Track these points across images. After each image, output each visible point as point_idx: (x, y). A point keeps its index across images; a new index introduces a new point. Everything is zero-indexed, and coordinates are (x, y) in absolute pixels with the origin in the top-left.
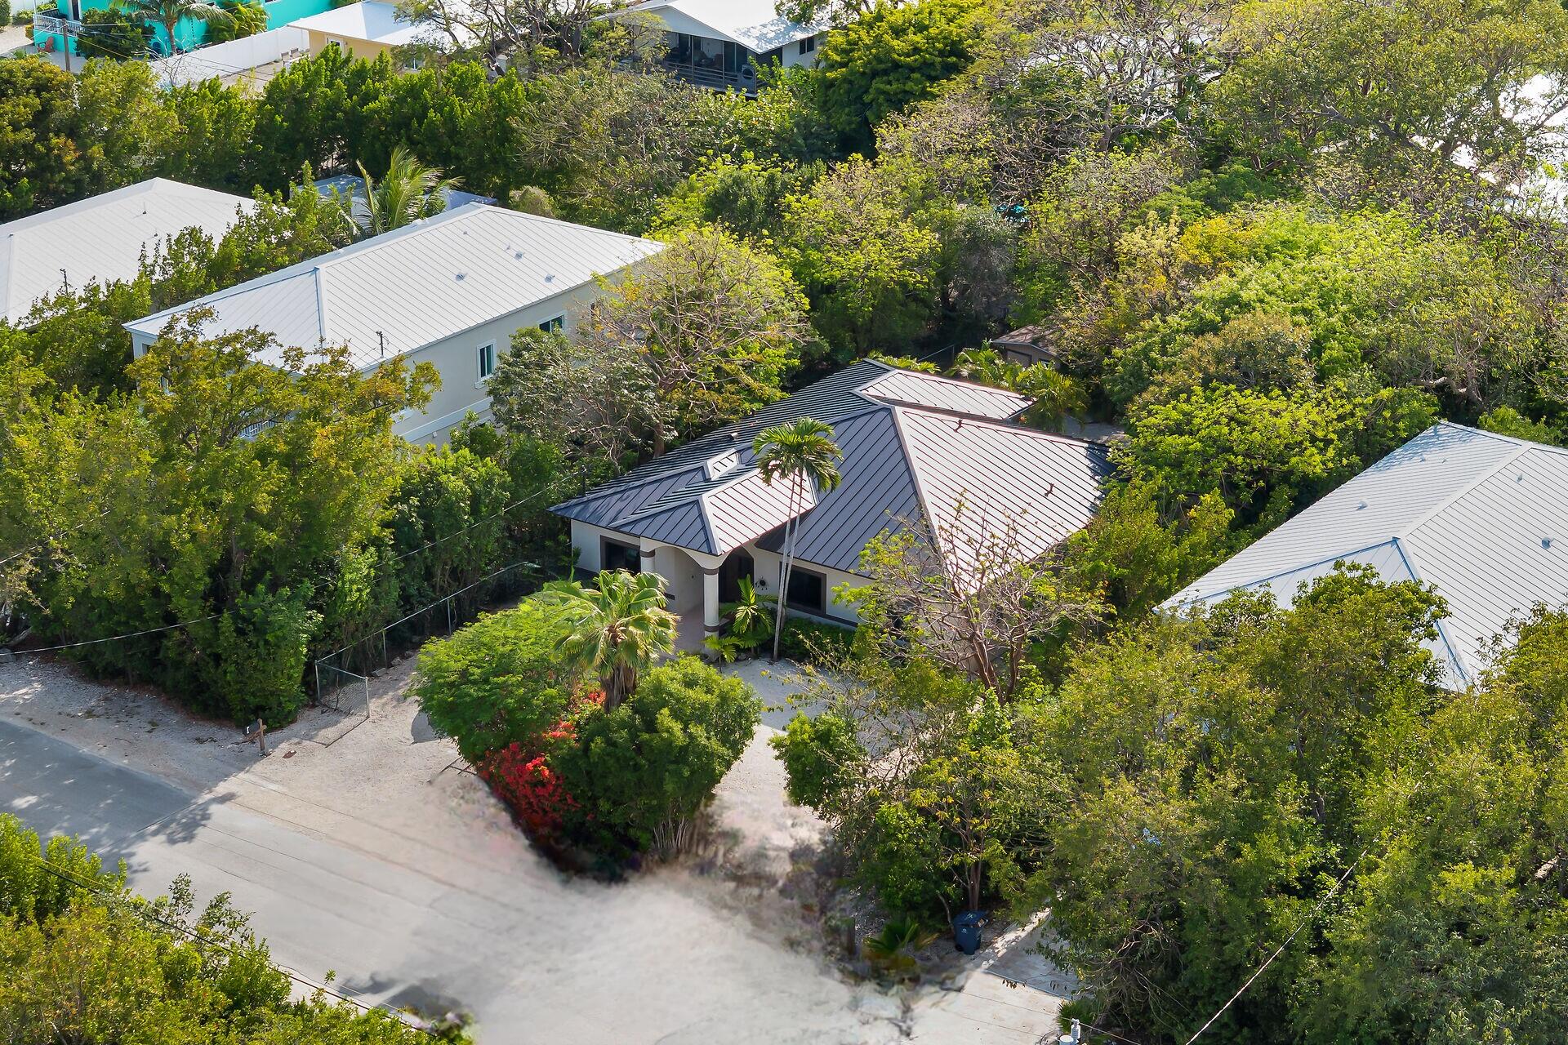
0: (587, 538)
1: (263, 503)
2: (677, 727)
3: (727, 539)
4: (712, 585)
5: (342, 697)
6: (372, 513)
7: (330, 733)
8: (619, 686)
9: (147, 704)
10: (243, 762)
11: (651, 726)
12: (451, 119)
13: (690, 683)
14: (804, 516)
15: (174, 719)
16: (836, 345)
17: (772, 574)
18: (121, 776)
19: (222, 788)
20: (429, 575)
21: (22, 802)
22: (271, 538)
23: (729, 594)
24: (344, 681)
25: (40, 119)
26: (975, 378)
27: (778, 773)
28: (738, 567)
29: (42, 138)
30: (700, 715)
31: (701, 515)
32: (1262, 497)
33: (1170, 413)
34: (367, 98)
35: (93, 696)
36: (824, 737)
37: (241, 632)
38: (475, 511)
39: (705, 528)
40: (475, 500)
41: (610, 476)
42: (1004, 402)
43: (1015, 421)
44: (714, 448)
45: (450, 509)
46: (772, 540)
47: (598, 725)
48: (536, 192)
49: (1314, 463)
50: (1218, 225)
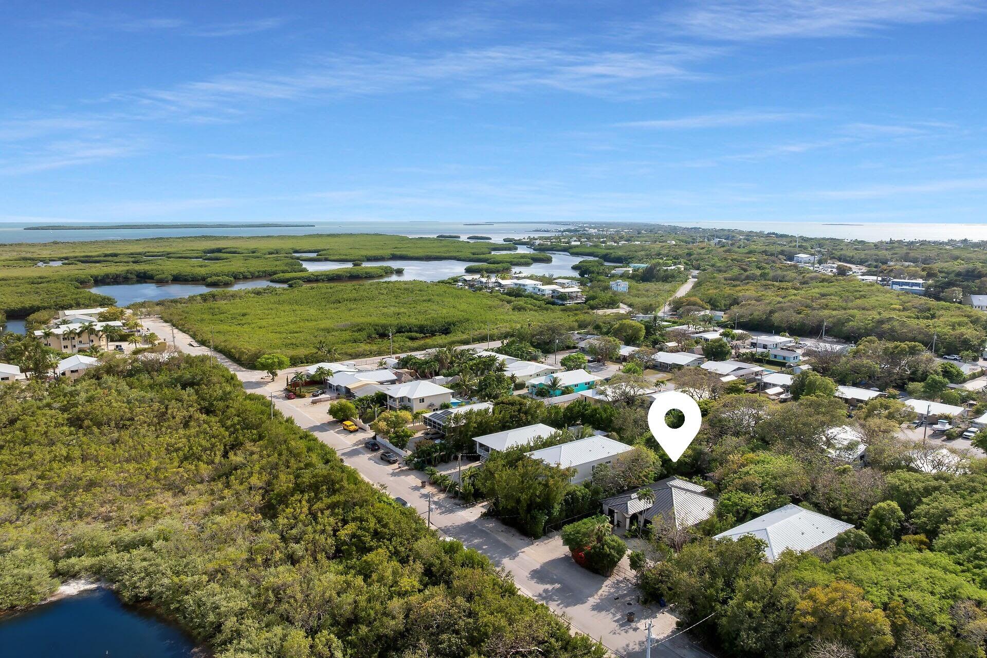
0: (606, 508)
1: (538, 493)
2: (608, 550)
3: (631, 511)
4: (628, 521)
5: (550, 534)
6: (560, 498)
7: (546, 541)
8: (600, 539)
9: (513, 531)
10: (528, 545)
11: (603, 549)
12: (601, 416)
13: (613, 541)
14: (648, 509)
15: (518, 534)
16: (669, 472)
17: (641, 519)
18: (505, 544)
19: (523, 550)
20: (572, 512)
21: (484, 547)
22: (538, 500)
23: (631, 523)
24: (551, 531)
25: (519, 411)
26: (695, 483)
27: (628, 562)
28: (634, 517)
29: (519, 414)
30: (613, 548)
31: (627, 506)
34: (586, 410)
35: (503, 527)
36: (637, 555)
37: (531, 519)
38: (583, 499)
39: (627, 509)
40: (583, 497)
41: (613, 495)
42: (700, 489)
43: (703, 493)
44: (633, 493)
45: (577, 499)
46: (641, 513)
47: (594, 547)
48: (614, 433)
50: (751, 455)
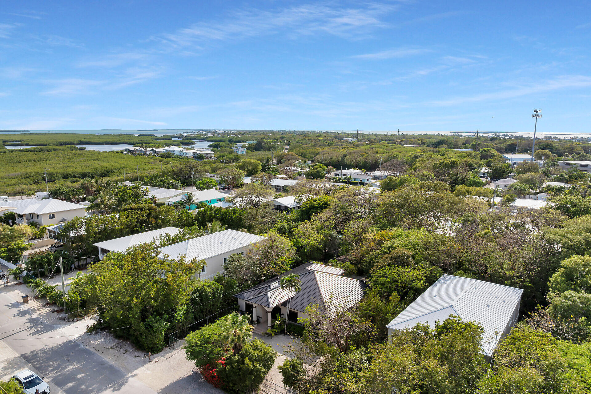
0: (242, 303)
1: (152, 294)
2: (250, 363)
3: (273, 304)
4: (270, 315)
5: (175, 344)
6: (184, 298)
7: (169, 355)
8: (237, 348)
9: (127, 345)
10: (144, 363)
11: (243, 363)
12: (232, 217)
13: (256, 348)
14: (292, 298)
15: (132, 350)
16: (303, 259)
17: (285, 312)
18: (111, 367)
19: (135, 372)
20: (202, 312)
21: (79, 376)
22: (154, 303)
23: (274, 317)
24: (175, 340)
25: (149, 215)
26: (332, 265)
27: (281, 377)
28: (276, 311)
29: (148, 218)
30: (258, 359)
31: (267, 298)
32: (406, 294)
33: (381, 272)
34: (217, 214)
35: (114, 342)
36: (293, 366)
37: (147, 328)
38: (214, 296)
39: (268, 301)
40: (214, 293)
41: (249, 287)
42: (339, 271)
43: (342, 275)
44: (274, 281)
45: (207, 296)
46: (285, 304)
47: (230, 361)
48: (245, 229)
49: (419, 284)
50: (384, 232)
